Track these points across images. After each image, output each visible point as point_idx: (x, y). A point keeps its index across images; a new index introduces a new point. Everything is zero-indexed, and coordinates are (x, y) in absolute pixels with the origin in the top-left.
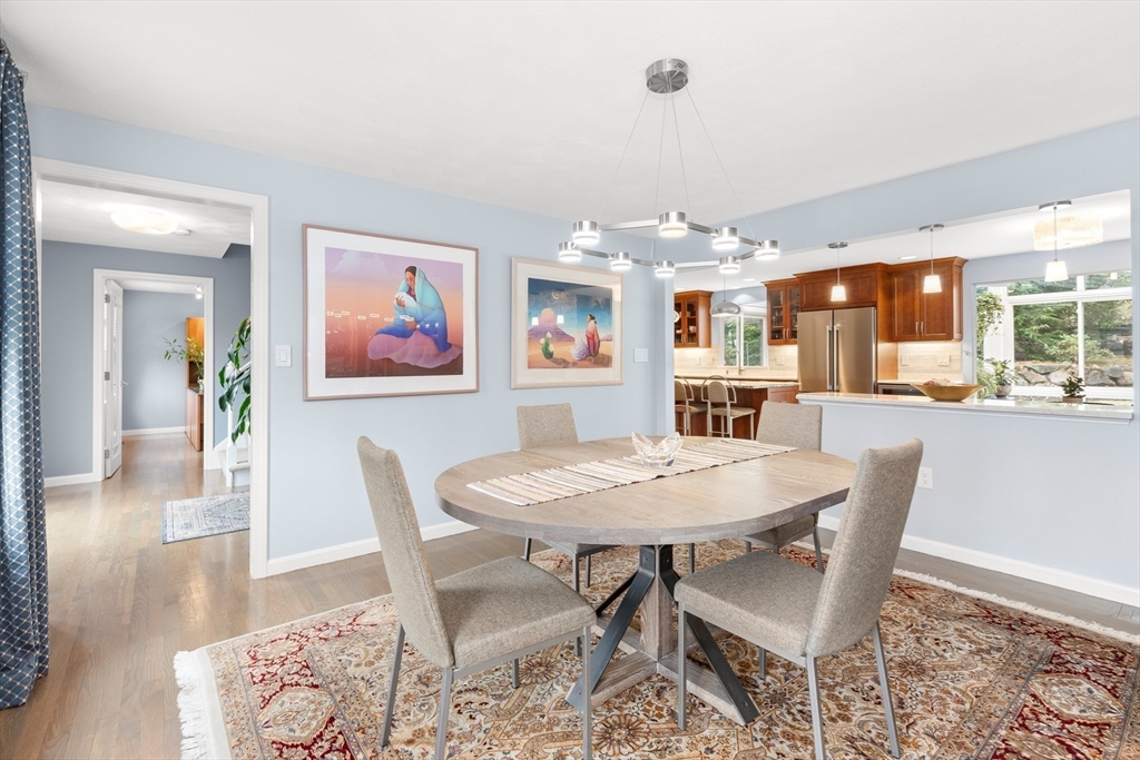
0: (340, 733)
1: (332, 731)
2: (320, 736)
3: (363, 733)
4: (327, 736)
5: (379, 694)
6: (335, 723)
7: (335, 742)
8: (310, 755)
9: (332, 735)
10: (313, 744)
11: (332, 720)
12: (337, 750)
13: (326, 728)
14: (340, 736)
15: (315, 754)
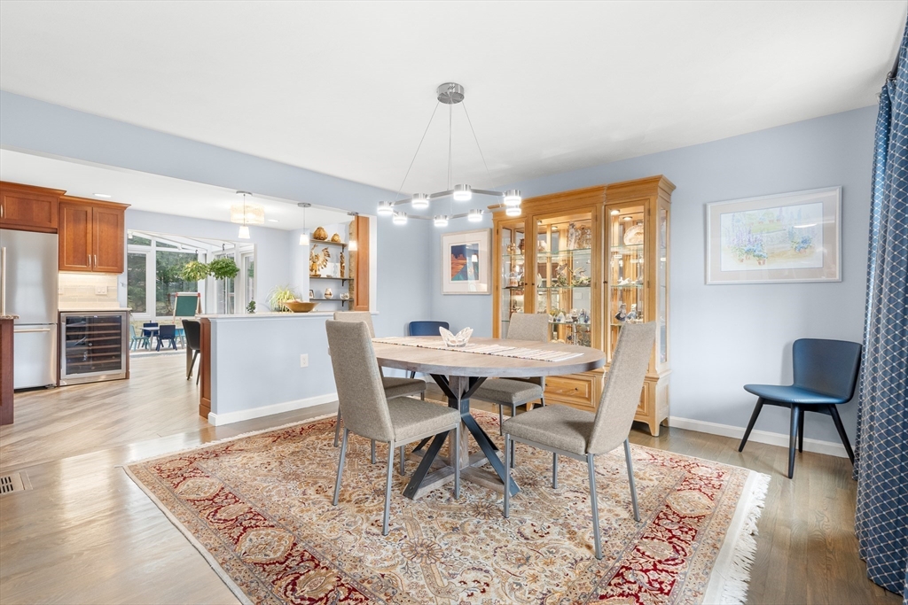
0: (610, 585)
1: (612, 590)
2: (622, 595)
3: (599, 572)
4: (619, 591)
5: (555, 582)
6: (604, 593)
7: (619, 584)
8: (640, 591)
9: (615, 588)
10: (632, 595)
11: (602, 597)
12: (624, 578)
13: (613, 596)
14: (612, 583)
15: (637, 588)
